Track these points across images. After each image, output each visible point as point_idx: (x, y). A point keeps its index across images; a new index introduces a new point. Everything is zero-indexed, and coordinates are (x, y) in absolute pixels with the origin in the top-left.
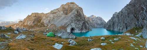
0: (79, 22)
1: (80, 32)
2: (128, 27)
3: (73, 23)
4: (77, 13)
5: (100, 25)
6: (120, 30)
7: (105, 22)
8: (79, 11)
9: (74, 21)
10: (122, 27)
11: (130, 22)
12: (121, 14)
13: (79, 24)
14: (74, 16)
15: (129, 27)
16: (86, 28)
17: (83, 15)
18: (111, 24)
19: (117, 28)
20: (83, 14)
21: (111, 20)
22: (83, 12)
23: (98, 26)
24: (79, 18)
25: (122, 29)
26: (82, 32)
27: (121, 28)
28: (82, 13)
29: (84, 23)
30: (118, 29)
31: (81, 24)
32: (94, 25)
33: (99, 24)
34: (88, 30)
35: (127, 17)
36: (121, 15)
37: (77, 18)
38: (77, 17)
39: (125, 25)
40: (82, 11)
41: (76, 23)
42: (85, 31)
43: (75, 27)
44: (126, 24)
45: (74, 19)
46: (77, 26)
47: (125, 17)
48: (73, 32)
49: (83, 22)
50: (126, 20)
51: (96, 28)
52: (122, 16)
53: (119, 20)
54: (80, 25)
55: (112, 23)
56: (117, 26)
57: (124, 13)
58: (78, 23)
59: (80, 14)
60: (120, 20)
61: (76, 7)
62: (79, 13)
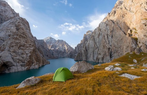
0: (22, 49)
1: (24, 69)
2: (113, 53)
3: (6, 51)
4: (18, 29)
5: (63, 53)
6: (99, 60)
7: (71, 48)
8: (22, 26)
9: (7, 48)
10: (102, 54)
11: (118, 44)
12: (97, 33)
13: (22, 54)
14: (9, 36)
15: (115, 54)
16: (38, 60)
17: (30, 36)
18: (83, 52)
19: (93, 56)
20: (31, 34)
21: (81, 44)
22: (30, 30)
23: (59, 55)
24: (22, 41)
25: (103, 59)
26: (31, 68)
27: (100, 57)
28: (28, 31)
29: (34, 50)
30: (95, 58)
31: (27, 53)
32: (53, 54)
33: (61, 52)
34: (43, 63)
35: (110, 37)
36: (99, 35)
37: (17, 41)
38: (16, 39)
39: (107, 51)
40: (29, 27)
41: (14, 52)
42: (37, 66)
43: (12, 61)
44: (109, 49)
45: (9, 42)
46: (18, 57)
47: (106, 37)
48: (7, 72)
49: (32, 48)
50: (108, 42)
51: (57, 58)
52: (101, 37)
53: (95, 43)
54: (25, 56)
55: (84, 49)
56: (92, 54)
57: (104, 31)
58: (20, 51)
59: (23, 33)
60: (97, 44)
61: (12, 16)
62: (21, 31)
